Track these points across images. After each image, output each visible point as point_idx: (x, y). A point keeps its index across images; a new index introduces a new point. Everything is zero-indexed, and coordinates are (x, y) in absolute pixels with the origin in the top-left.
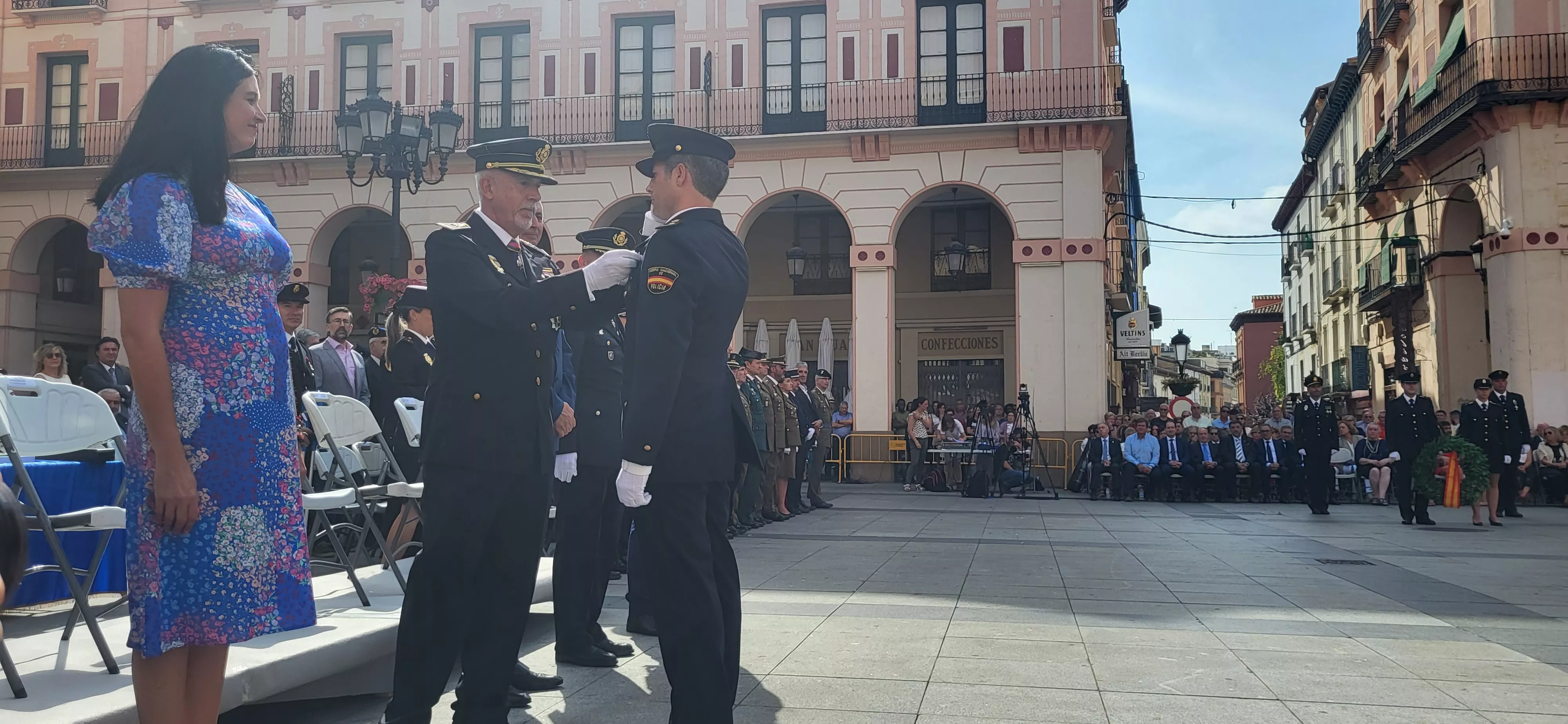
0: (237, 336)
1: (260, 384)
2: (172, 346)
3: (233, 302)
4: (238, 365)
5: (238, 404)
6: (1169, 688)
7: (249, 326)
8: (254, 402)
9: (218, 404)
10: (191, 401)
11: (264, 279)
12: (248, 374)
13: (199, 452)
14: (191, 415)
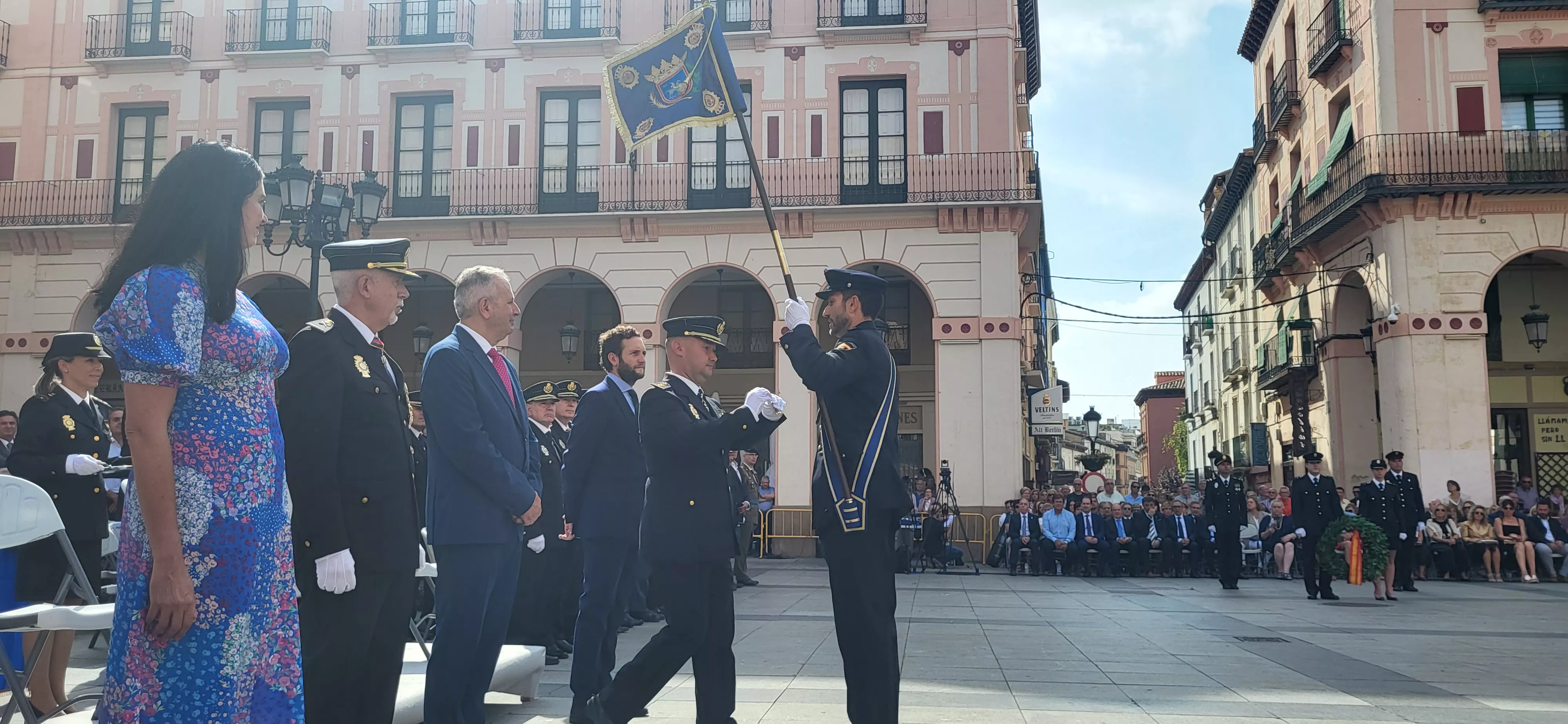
0: (245, 439)
1: (264, 486)
2: (179, 449)
3: (242, 402)
4: (246, 468)
5: (246, 508)
7: (256, 428)
8: (259, 505)
9: (226, 509)
10: (201, 506)
11: (268, 378)
12: (255, 477)
13: (206, 559)
14: (199, 521)
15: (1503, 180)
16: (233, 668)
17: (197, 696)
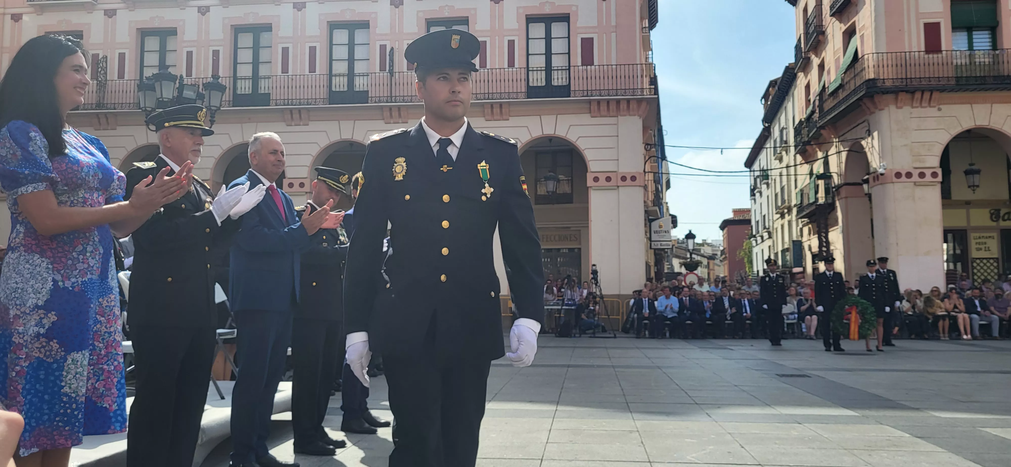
0: (76, 235)
1: (93, 267)
2: (29, 242)
4: (77, 254)
5: (77, 281)
6: (693, 459)
8: (88, 279)
9: (63, 281)
10: (44, 279)
11: (95, 195)
13: (49, 315)
14: (44, 289)
15: (953, 82)
16: (70, 388)
17: (45, 407)
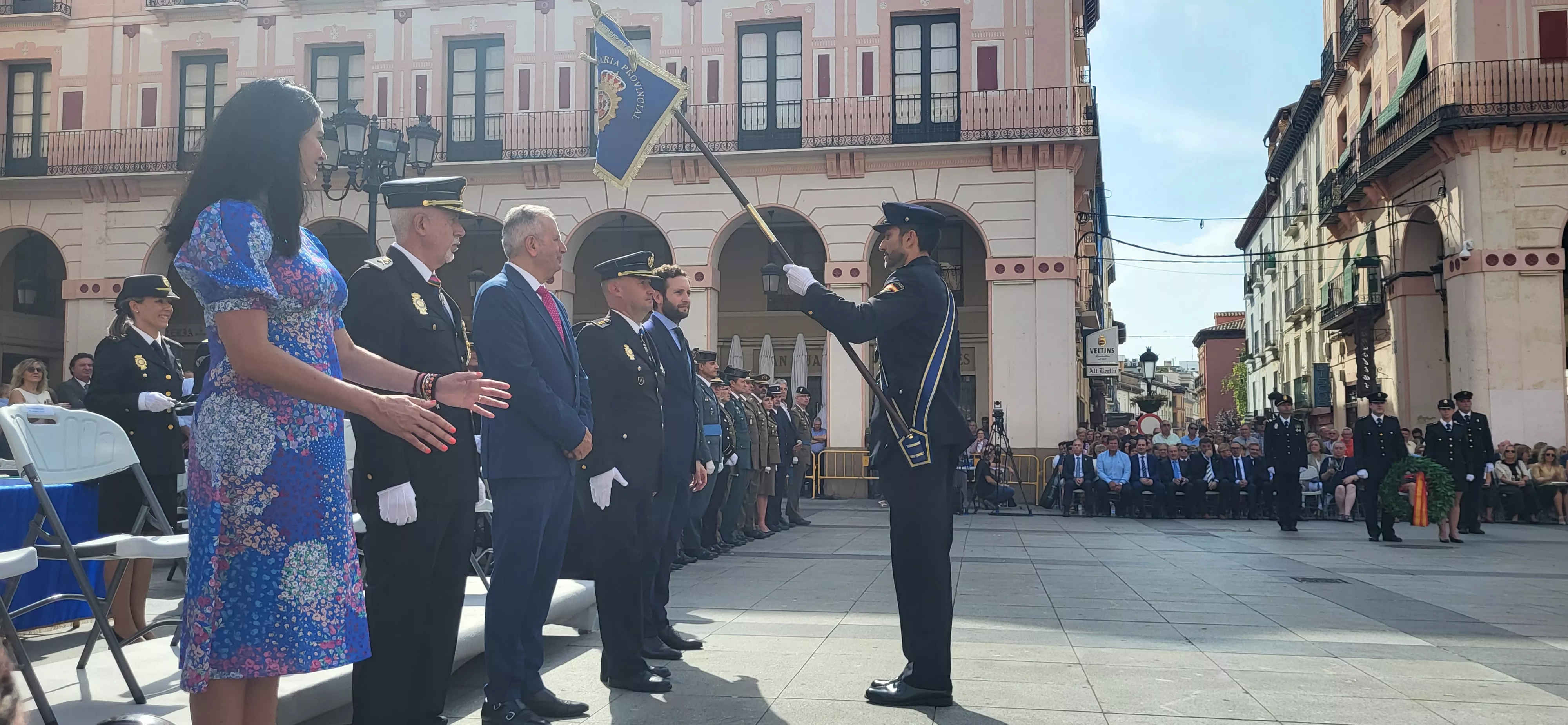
2: (243, 382)
3: (304, 338)
5: (305, 441)
6: (1171, 710)
7: (317, 363)
8: (319, 438)
12: (315, 411)
13: (269, 489)
14: (263, 452)
16: (290, 593)
